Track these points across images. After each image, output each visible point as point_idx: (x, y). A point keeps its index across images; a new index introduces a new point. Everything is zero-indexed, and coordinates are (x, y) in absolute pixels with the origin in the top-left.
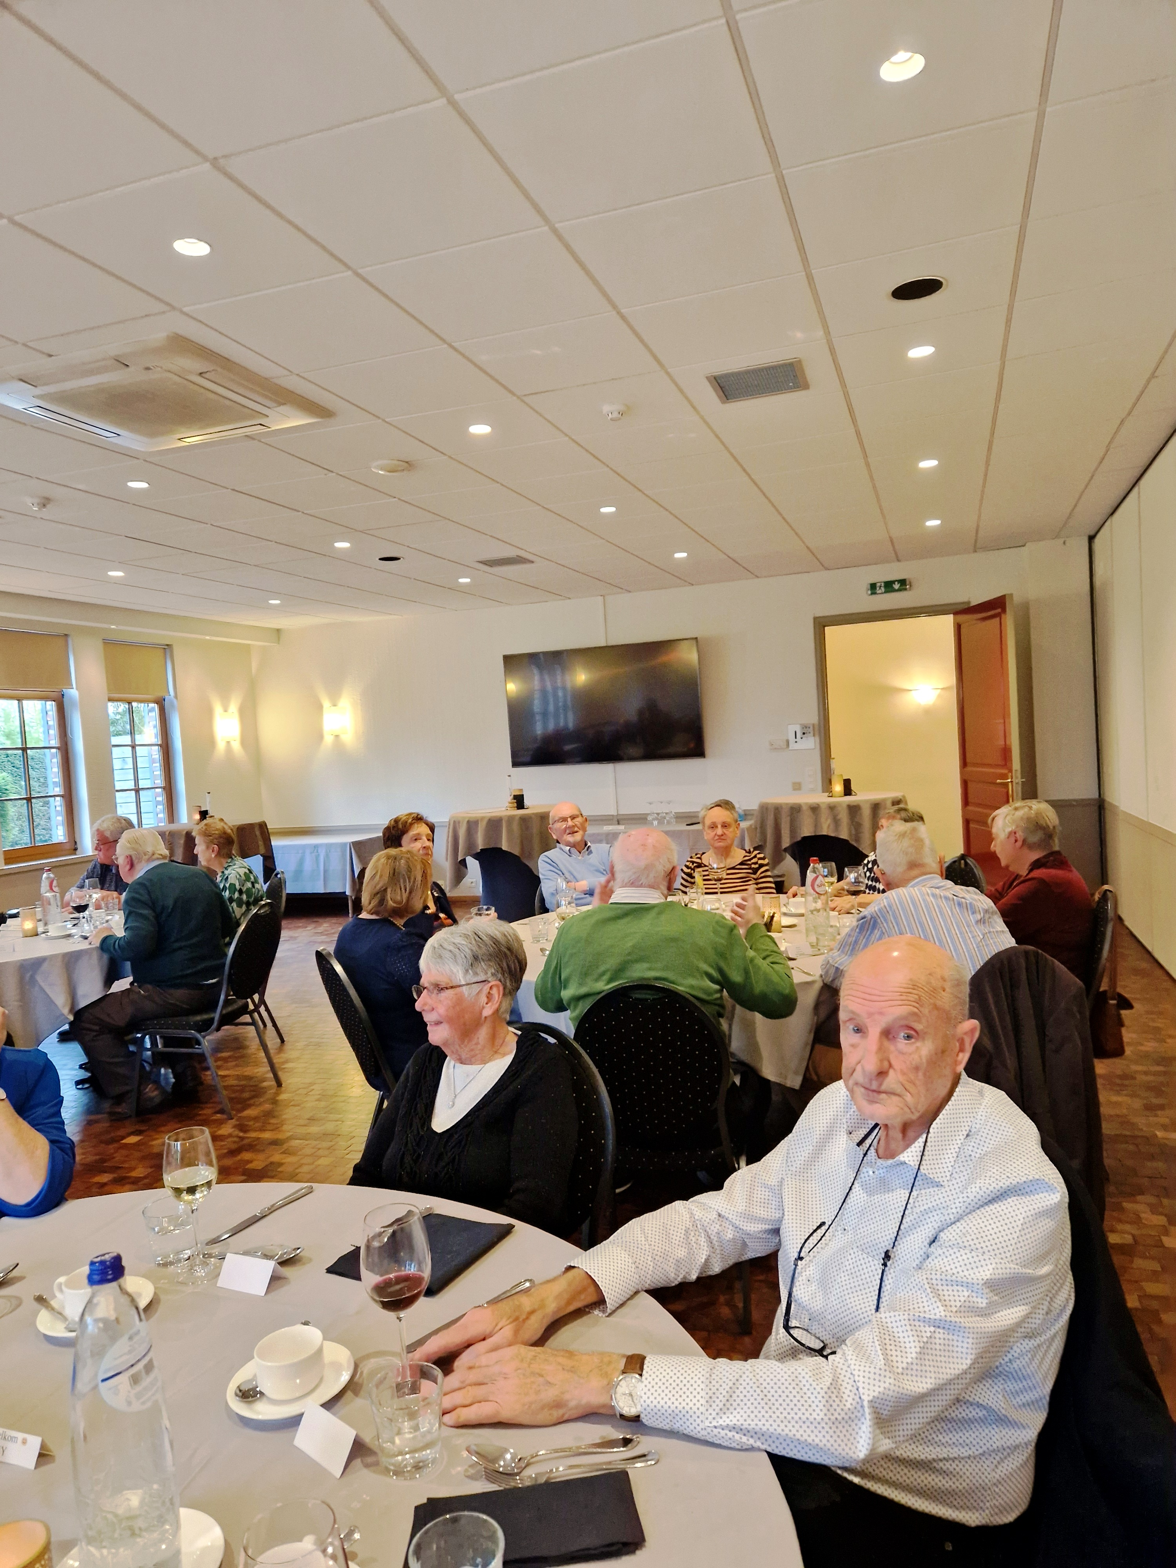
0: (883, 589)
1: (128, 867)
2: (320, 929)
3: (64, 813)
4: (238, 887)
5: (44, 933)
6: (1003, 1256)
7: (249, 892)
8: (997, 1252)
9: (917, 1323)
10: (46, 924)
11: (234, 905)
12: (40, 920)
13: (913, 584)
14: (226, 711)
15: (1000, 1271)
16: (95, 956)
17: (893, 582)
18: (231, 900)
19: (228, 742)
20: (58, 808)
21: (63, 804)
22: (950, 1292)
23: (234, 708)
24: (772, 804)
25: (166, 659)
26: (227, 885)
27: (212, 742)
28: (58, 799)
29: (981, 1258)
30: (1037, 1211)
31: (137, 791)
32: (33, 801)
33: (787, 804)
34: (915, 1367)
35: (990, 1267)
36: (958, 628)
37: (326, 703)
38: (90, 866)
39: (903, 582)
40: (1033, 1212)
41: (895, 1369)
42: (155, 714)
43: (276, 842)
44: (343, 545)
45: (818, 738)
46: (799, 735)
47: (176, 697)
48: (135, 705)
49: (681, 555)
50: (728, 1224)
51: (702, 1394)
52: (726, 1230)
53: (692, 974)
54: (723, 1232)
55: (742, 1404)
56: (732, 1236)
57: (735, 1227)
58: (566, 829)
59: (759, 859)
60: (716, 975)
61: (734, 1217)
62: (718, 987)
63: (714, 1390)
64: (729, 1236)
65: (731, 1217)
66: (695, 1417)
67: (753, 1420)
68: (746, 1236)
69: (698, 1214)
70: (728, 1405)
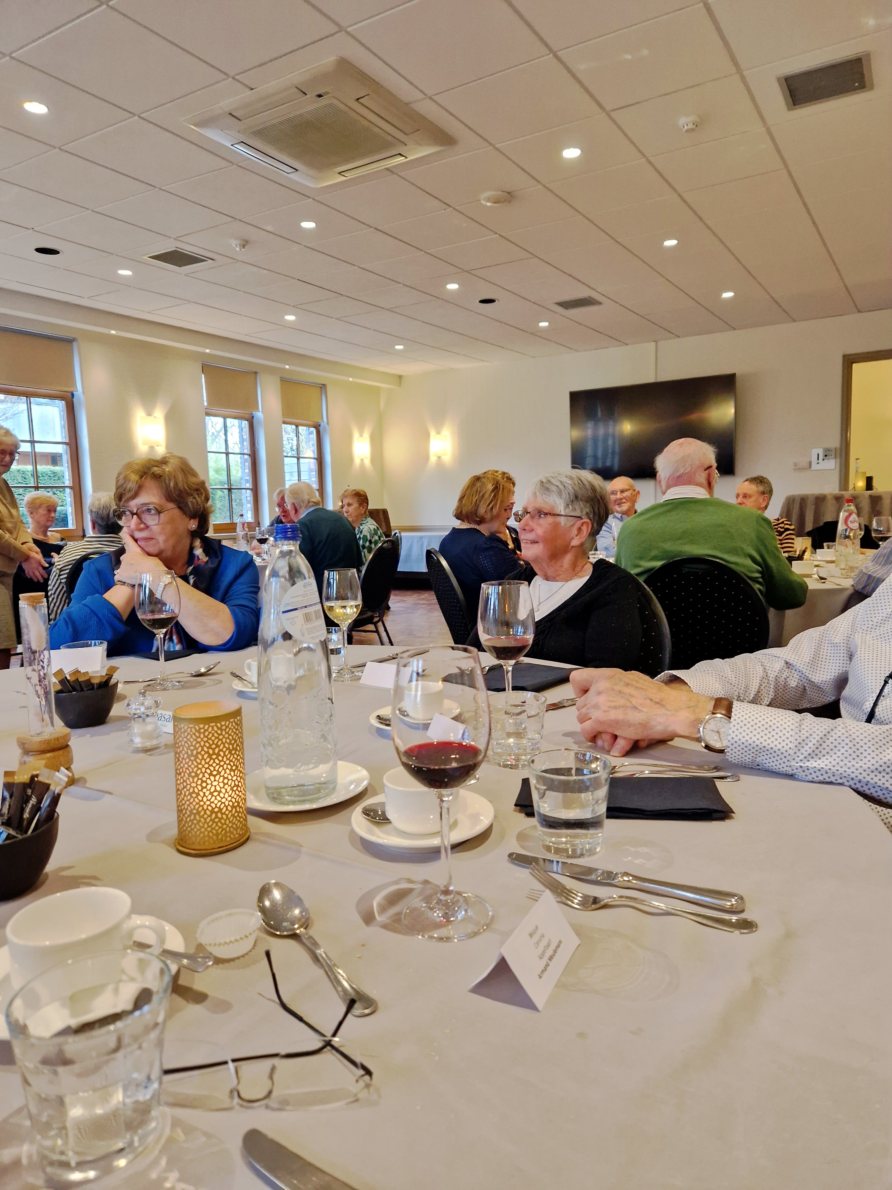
1: (294, 512)
2: (423, 597)
3: (252, 502)
11: (366, 550)
14: (361, 435)
18: (364, 547)
19: (362, 460)
20: (248, 498)
21: (252, 495)
23: (366, 435)
24: (799, 495)
25: (321, 396)
26: (362, 536)
27: (351, 459)
28: (248, 491)
32: (233, 491)
33: (813, 495)
37: (433, 433)
42: (314, 436)
44: (453, 287)
45: (838, 460)
46: (821, 457)
47: (328, 423)
48: (300, 428)
49: (728, 295)
50: (793, 671)
51: (791, 739)
52: (791, 677)
53: (737, 554)
54: (788, 680)
55: (831, 753)
56: (795, 684)
57: (800, 674)
58: (616, 501)
59: (786, 524)
60: (758, 558)
61: (802, 666)
62: (760, 568)
63: (804, 737)
64: (793, 683)
65: (798, 665)
66: (782, 756)
67: (841, 767)
68: (808, 685)
69: (765, 664)
70: (817, 752)
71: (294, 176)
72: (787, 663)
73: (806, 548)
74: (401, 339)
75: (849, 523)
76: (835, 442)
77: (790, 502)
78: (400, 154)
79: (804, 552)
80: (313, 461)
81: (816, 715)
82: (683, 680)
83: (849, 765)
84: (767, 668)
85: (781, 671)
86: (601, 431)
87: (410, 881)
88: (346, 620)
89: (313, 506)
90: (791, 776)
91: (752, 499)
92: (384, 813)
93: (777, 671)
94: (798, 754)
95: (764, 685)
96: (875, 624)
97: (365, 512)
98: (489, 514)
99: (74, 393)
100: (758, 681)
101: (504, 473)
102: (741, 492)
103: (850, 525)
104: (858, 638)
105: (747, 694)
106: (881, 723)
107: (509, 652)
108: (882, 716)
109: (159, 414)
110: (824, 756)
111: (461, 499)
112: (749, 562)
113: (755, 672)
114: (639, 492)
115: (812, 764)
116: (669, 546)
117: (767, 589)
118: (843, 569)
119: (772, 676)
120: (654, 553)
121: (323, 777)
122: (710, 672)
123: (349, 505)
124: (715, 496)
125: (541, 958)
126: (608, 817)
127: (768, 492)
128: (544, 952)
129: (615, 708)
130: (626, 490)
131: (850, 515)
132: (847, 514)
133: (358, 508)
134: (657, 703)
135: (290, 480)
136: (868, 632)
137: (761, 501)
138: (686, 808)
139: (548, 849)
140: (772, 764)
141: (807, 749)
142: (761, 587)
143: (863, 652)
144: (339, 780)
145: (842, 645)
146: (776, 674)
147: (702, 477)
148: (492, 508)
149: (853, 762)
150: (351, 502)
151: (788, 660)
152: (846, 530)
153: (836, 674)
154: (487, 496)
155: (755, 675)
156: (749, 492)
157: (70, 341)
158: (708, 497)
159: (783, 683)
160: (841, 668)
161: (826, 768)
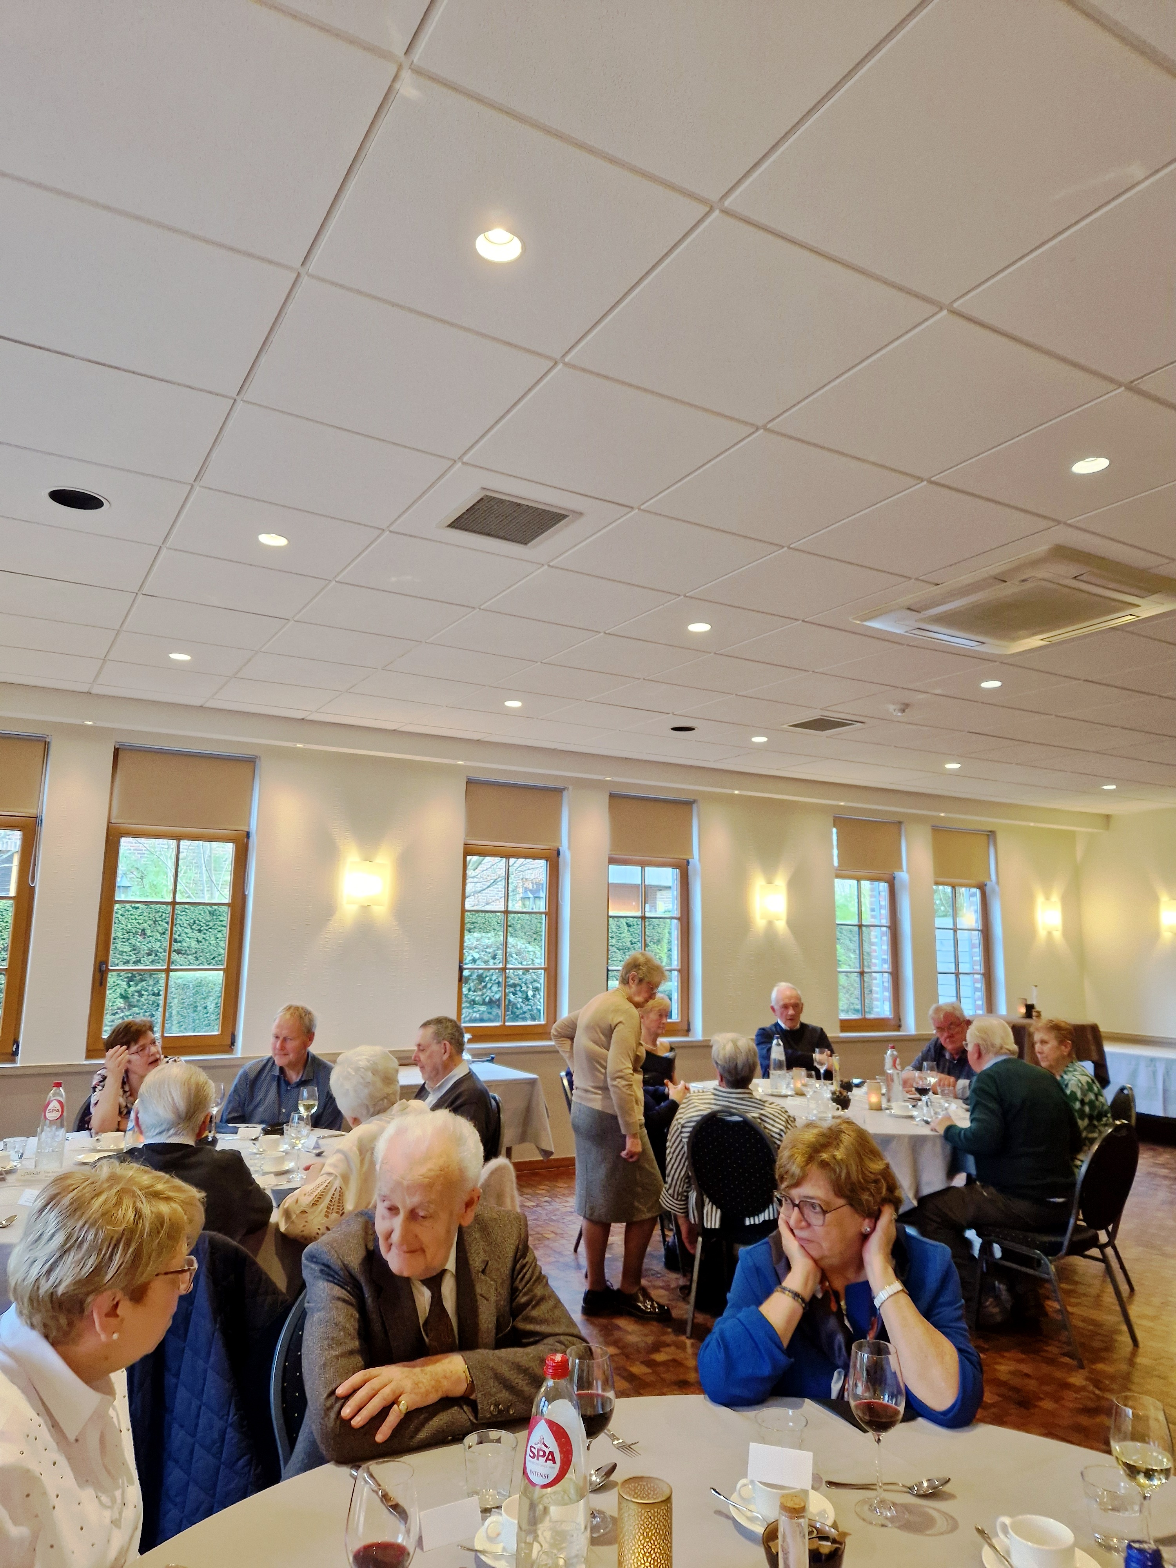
1: (976, 1056)
3: (890, 989)
4: (1079, 1094)
5: (887, 1109)
7: (1091, 1104)
10: (889, 1101)
12: (883, 1095)
14: (1048, 898)
16: (939, 1143)
19: (1049, 931)
20: (886, 984)
21: (891, 980)
23: (1056, 899)
25: (989, 847)
27: (1032, 931)
31: (957, 974)
32: (865, 975)
38: (924, 1046)
42: (977, 898)
43: (1109, 1048)
47: (998, 883)
48: (959, 889)
80: (977, 933)
97: (1069, 1054)
99: (690, 860)
109: (781, 882)
123: (1043, 1042)
133: (1058, 1048)
157: (688, 804)
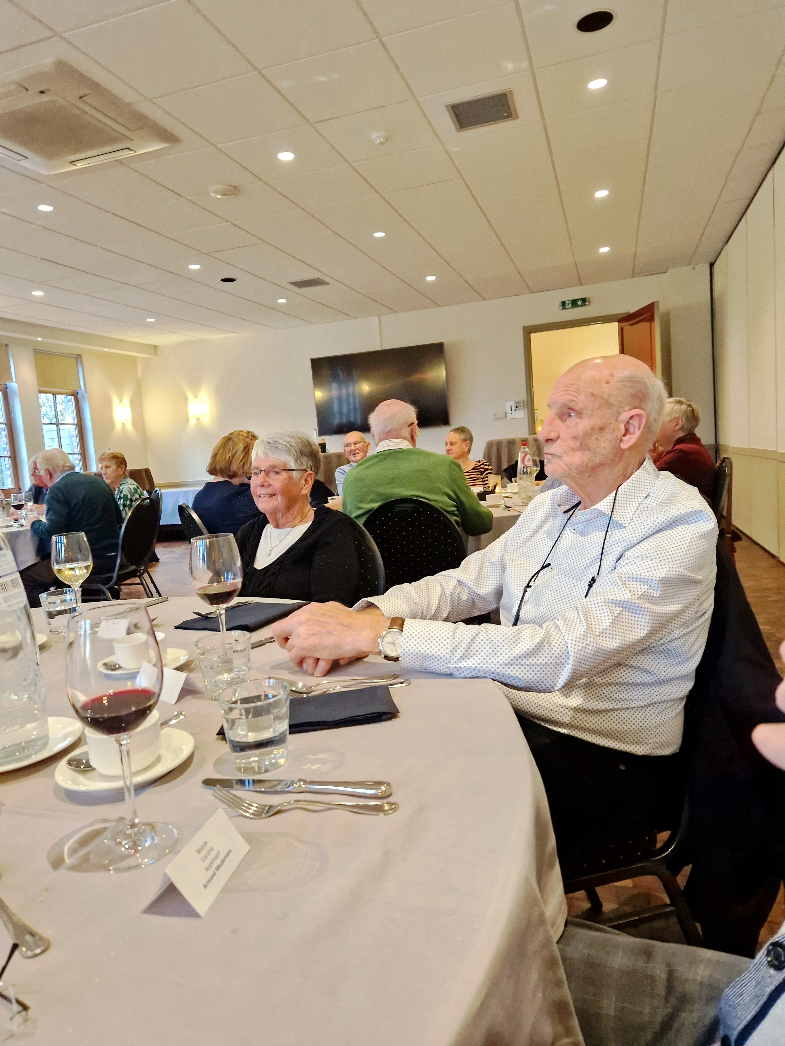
0: (570, 305)
1: (48, 477)
3: (11, 469)
4: (129, 497)
6: (675, 563)
8: (670, 560)
9: (610, 605)
13: (591, 301)
14: (121, 401)
15: (672, 573)
17: (577, 300)
18: (124, 505)
19: (123, 424)
21: (10, 462)
22: (635, 586)
23: (126, 400)
24: (496, 440)
25: (77, 363)
27: (111, 424)
28: (7, 459)
29: (659, 564)
30: (700, 534)
33: (507, 439)
34: (608, 632)
35: (665, 570)
36: (622, 330)
37: (190, 396)
39: (584, 300)
40: (697, 535)
41: (594, 632)
42: (72, 403)
44: (195, 267)
45: (526, 410)
46: (513, 408)
47: (86, 391)
48: (58, 397)
49: (431, 278)
50: (464, 588)
51: (447, 646)
52: (463, 593)
53: (437, 494)
54: (460, 594)
55: (477, 654)
56: (466, 597)
57: (469, 589)
58: (351, 451)
59: (485, 465)
60: (452, 494)
61: (470, 583)
62: (455, 504)
63: (456, 643)
64: (465, 597)
65: (467, 582)
66: (441, 660)
67: (484, 664)
68: (476, 598)
69: (443, 584)
70: (466, 654)
71: (24, 163)
72: (459, 581)
73: (497, 484)
74: (152, 314)
75: (525, 461)
76: (523, 396)
77: (490, 445)
78: (128, 148)
79: (495, 487)
80: (74, 426)
81: (467, 624)
82: (376, 606)
83: (490, 661)
84: (444, 587)
85: (455, 588)
86: (344, 391)
87: (105, 821)
88: (77, 580)
89: (69, 470)
90: (450, 675)
91: (457, 446)
92: (88, 761)
93: (452, 588)
94: (453, 657)
95: (442, 601)
96: (519, 545)
97: (124, 473)
98: (241, 470)
100: (437, 599)
101: (249, 432)
102: (448, 441)
103: (526, 464)
104: (507, 557)
105: (429, 610)
106: (524, 623)
107: (221, 597)
108: (524, 618)
110: (472, 657)
111: (214, 456)
112: (446, 499)
113: (435, 592)
114: (369, 444)
115: (463, 664)
116: (382, 490)
117: (462, 520)
118: (524, 499)
119: (448, 592)
120: (372, 496)
121: (34, 735)
122: (399, 595)
123: (107, 467)
124: (418, 446)
125: (207, 869)
126: (290, 733)
127: (469, 439)
128: (212, 863)
129: (314, 635)
130: (359, 442)
131: (526, 455)
132: (523, 455)
133: (117, 470)
134: (346, 626)
135: (50, 444)
136: (515, 552)
137: (464, 447)
138: (361, 714)
139: (239, 769)
140: (435, 667)
141: (459, 653)
142: (457, 518)
143: (510, 568)
144: (51, 735)
145: (497, 563)
146: (451, 591)
147: (406, 432)
148: (244, 465)
149: (493, 659)
150: (108, 464)
151: (459, 579)
152: (524, 467)
153: (495, 587)
154: (239, 453)
155: (435, 594)
156: (454, 440)
158: (411, 447)
159: (457, 598)
160: (498, 582)
161: (473, 666)
